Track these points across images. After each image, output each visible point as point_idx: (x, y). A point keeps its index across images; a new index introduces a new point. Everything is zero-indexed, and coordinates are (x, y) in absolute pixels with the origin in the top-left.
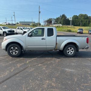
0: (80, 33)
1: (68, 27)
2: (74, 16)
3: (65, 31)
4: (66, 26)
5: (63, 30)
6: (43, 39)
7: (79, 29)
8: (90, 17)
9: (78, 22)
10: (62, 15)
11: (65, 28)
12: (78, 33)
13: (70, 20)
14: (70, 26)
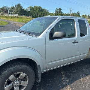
1: (27, 18)
3: (26, 22)
4: (25, 17)
8: (43, 9)
9: (34, 13)
10: (17, 5)
14: (29, 17)
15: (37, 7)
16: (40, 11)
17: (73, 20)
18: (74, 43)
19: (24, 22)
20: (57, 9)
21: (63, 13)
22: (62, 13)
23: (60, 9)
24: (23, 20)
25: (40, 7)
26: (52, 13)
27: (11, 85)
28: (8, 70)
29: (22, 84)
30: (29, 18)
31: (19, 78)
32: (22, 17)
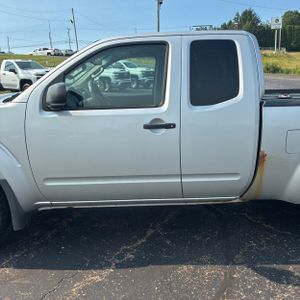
2: (288, 15)
6: (154, 126)
10: (241, 14)
13: (273, 28)
14: (275, 52)
17: (166, 44)
18: (149, 127)
30: (272, 56)
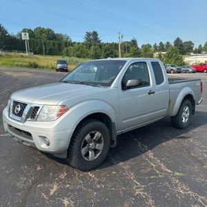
0: (62, 70)
1: (22, 56)
3: (22, 66)
4: (18, 54)
5: (16, 63)
7: (59, 62)
8: (58, 35)
11: (17, 59)
12: (57, 70)
13: (23, 39)
14: (27, 54)
15: (42, 31)
16: (50, 39)
17: (145, 63)
18: (149, 94)
19: (17, 65)
20: (88, 34)
21: (102, 42)
22: (99, 42)
23: (95, 34)
24: (14, 61)
25: (50, 30)
26: (79, 43)
27: (86, 147)
28: (86, 127)
29: (97, 148)
30: (27, 57)
31: (94, 138)
32: (9, 54)
